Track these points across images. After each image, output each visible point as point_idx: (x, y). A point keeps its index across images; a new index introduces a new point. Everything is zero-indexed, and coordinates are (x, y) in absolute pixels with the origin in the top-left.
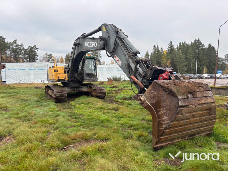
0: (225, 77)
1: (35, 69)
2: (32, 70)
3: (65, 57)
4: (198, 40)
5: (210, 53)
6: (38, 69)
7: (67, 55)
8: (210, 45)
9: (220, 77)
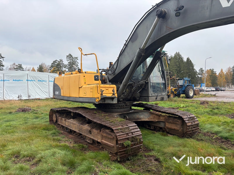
0: (210, 90)
1: (9, 81)
2: (4, 81)
3: (38, 67)
4: (178, 53)
5: (189, 66)
6: (14, 80)
7: (40, 66)
8: (188, 59)
9: (207, 90)
